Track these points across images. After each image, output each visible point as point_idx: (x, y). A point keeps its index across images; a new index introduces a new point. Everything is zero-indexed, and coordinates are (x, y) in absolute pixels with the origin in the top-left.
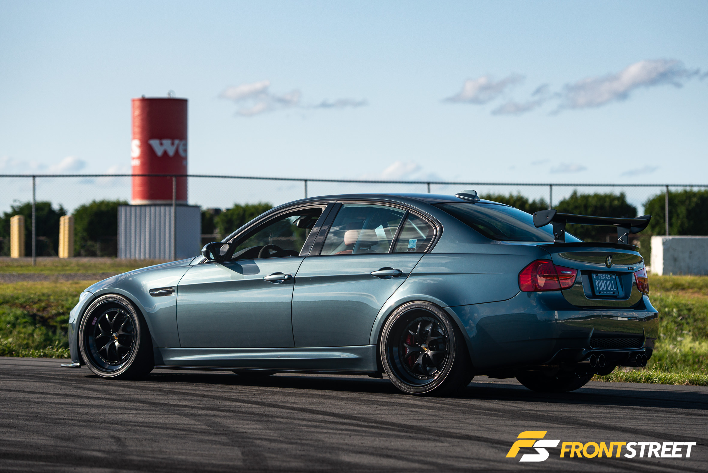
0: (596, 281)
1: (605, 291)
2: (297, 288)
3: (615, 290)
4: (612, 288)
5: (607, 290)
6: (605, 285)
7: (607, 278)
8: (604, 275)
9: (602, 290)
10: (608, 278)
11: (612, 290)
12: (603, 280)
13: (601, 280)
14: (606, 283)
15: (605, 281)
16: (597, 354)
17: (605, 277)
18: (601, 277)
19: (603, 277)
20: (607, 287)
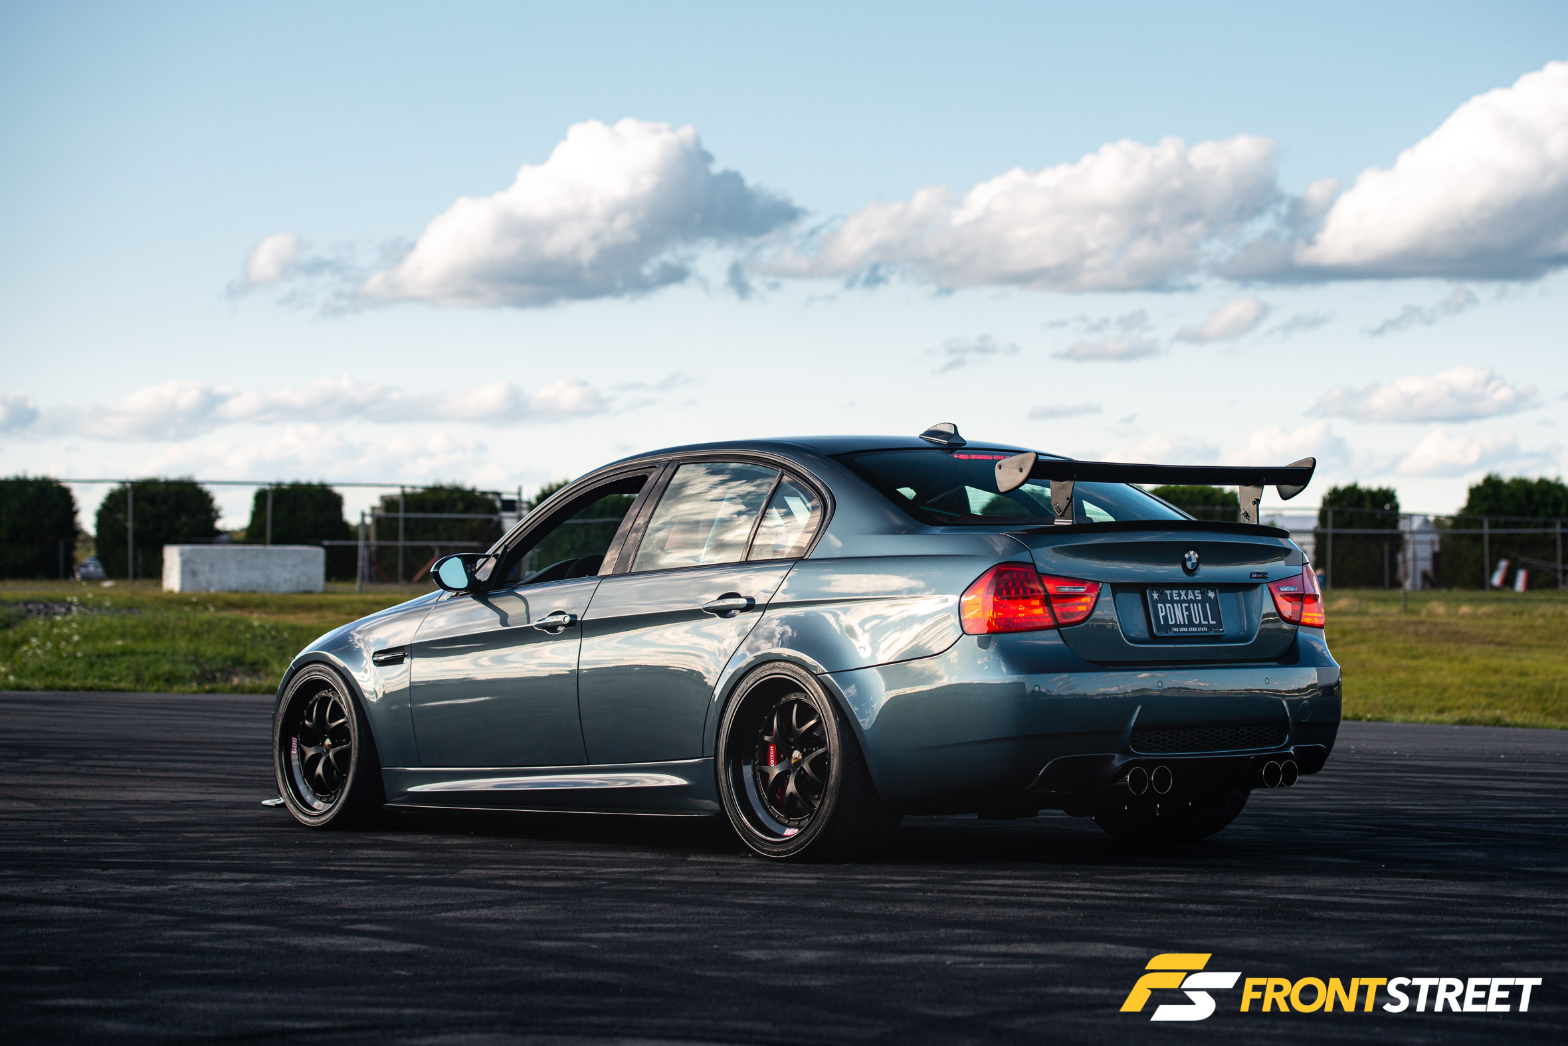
0: (1159, 605)
1: (1184, 626)
2: (588, 642)
3: (1214, 622)
4: (1206, 618)
5: (1193, 625)
6: (1186, 613)
7: (1191, 597)
8: (1183, 593)
9: (1176, 625)
10: (1195, 597)
11: (1206, 623)
12: (1181, 602)
13: (1172, 602)
14: (1188, 609)
15: (1184, 605)
16: (1149, 765)
17: (1186, 595)
18: (1174, 595)
19: (1180, 595)
20: (1189, 617)
